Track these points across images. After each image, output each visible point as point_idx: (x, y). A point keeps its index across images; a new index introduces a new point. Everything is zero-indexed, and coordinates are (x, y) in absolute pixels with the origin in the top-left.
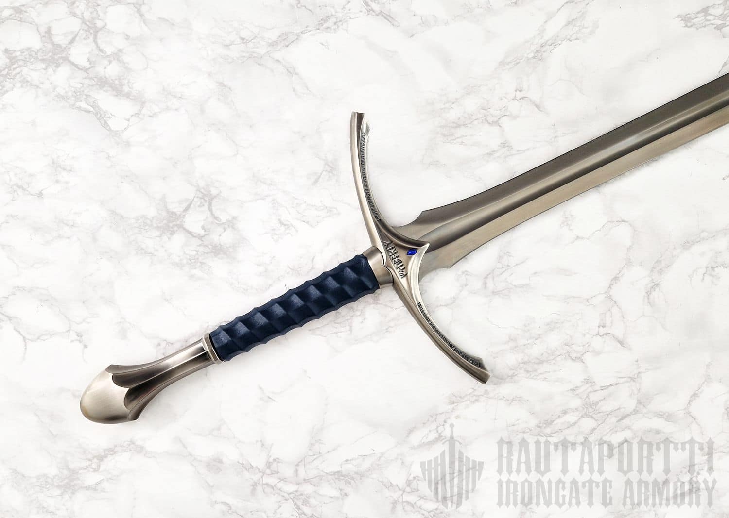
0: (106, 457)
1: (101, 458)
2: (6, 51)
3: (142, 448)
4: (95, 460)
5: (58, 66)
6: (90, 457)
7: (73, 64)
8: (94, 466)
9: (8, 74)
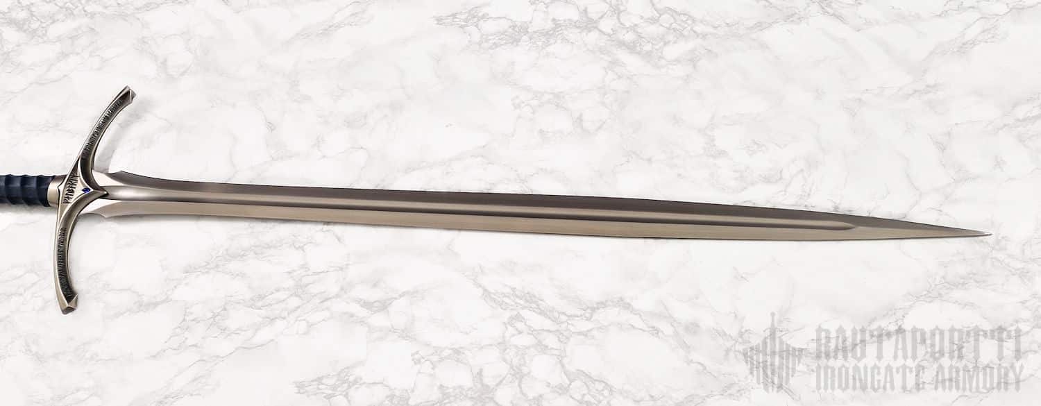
0: (598, 309)
1: (594, 310)
2: (554, 20)
3: (629, 304)
4: (589, 311)
5: (590, 31)
6: (584, 307)
7: (600, 31)
8: (588, 315)
9: (553, 34)
